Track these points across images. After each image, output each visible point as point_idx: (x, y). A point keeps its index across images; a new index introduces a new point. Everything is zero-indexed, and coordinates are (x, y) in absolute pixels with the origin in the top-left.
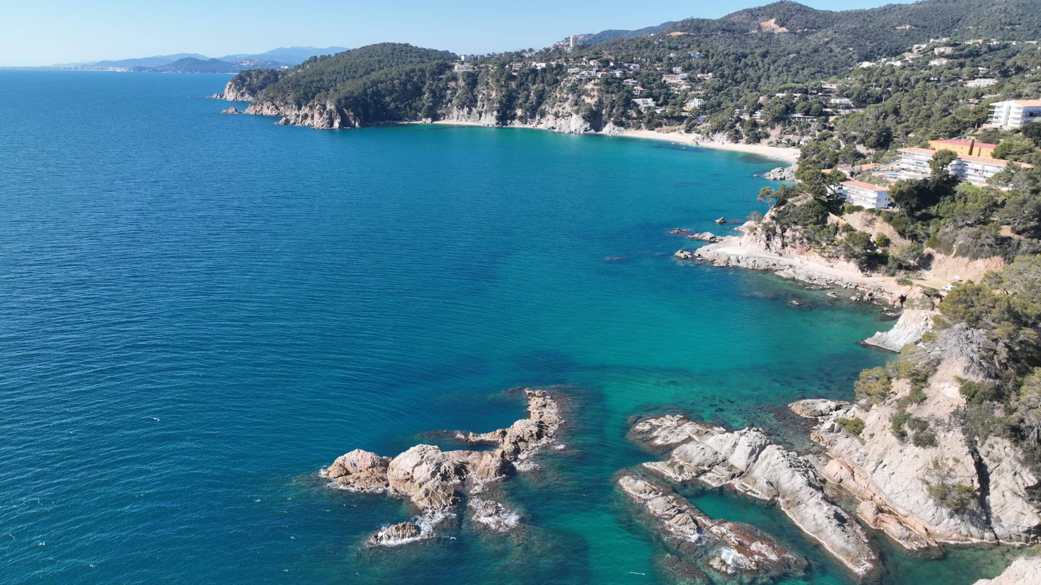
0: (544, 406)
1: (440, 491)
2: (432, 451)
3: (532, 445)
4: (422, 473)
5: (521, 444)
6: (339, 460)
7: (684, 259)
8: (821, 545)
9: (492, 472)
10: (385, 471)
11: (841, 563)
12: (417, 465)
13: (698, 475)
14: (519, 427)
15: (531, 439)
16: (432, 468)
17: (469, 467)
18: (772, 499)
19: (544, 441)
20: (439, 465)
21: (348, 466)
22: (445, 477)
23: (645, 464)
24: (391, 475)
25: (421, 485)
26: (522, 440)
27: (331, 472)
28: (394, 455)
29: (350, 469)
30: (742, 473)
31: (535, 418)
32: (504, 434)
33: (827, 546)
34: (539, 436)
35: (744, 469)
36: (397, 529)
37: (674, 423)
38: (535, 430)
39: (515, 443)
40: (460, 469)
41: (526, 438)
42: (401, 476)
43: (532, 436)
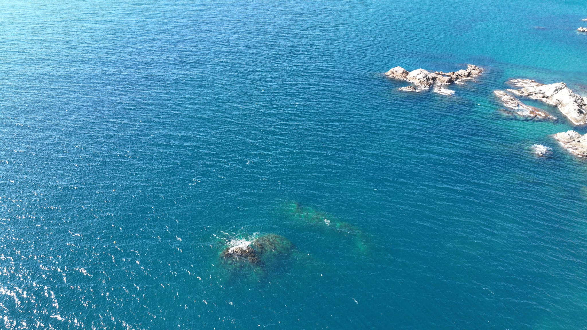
0: (474, 69)
1: (425, 82)
2: (425, 72)
3: (464, 78)
4: (421, 76)
5: (460, 77)
6: (392, 69)
7: (582, 32)
8: (567, 117)
9: (446, 81)
10: (407, 75)
11: (571, 121)
12: (419, 74)
13: (529, 95)
14: (461, 72)
15: (464, 76)
16: (424, 76)
17: (437, 79)
18: (556, 105)
19: (469, 78)
20: (426, 75)
21: (394, 72)
22: (428, 79)
23: (508, 90)
24: (408, 77)
25: (419, 79)
26: (460, 76)
27: (389, 73)
28: (410, 71)
29: (395, 73)
30: (548, 97)
31: (469, 70)
32: (454, 73)
33: (569, 118)
34: (468, 76)
35: (550, 96)
36: (408, 87)
37: (529, 82)
38: (467, 74)
39: (457, 76)
40: (434, 79)
41: (462, 76)
42: (412, 77)
43: (465, 75)
